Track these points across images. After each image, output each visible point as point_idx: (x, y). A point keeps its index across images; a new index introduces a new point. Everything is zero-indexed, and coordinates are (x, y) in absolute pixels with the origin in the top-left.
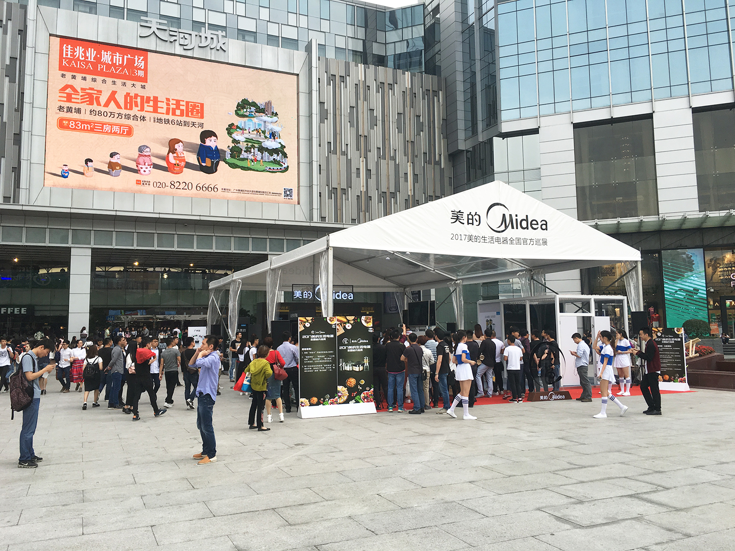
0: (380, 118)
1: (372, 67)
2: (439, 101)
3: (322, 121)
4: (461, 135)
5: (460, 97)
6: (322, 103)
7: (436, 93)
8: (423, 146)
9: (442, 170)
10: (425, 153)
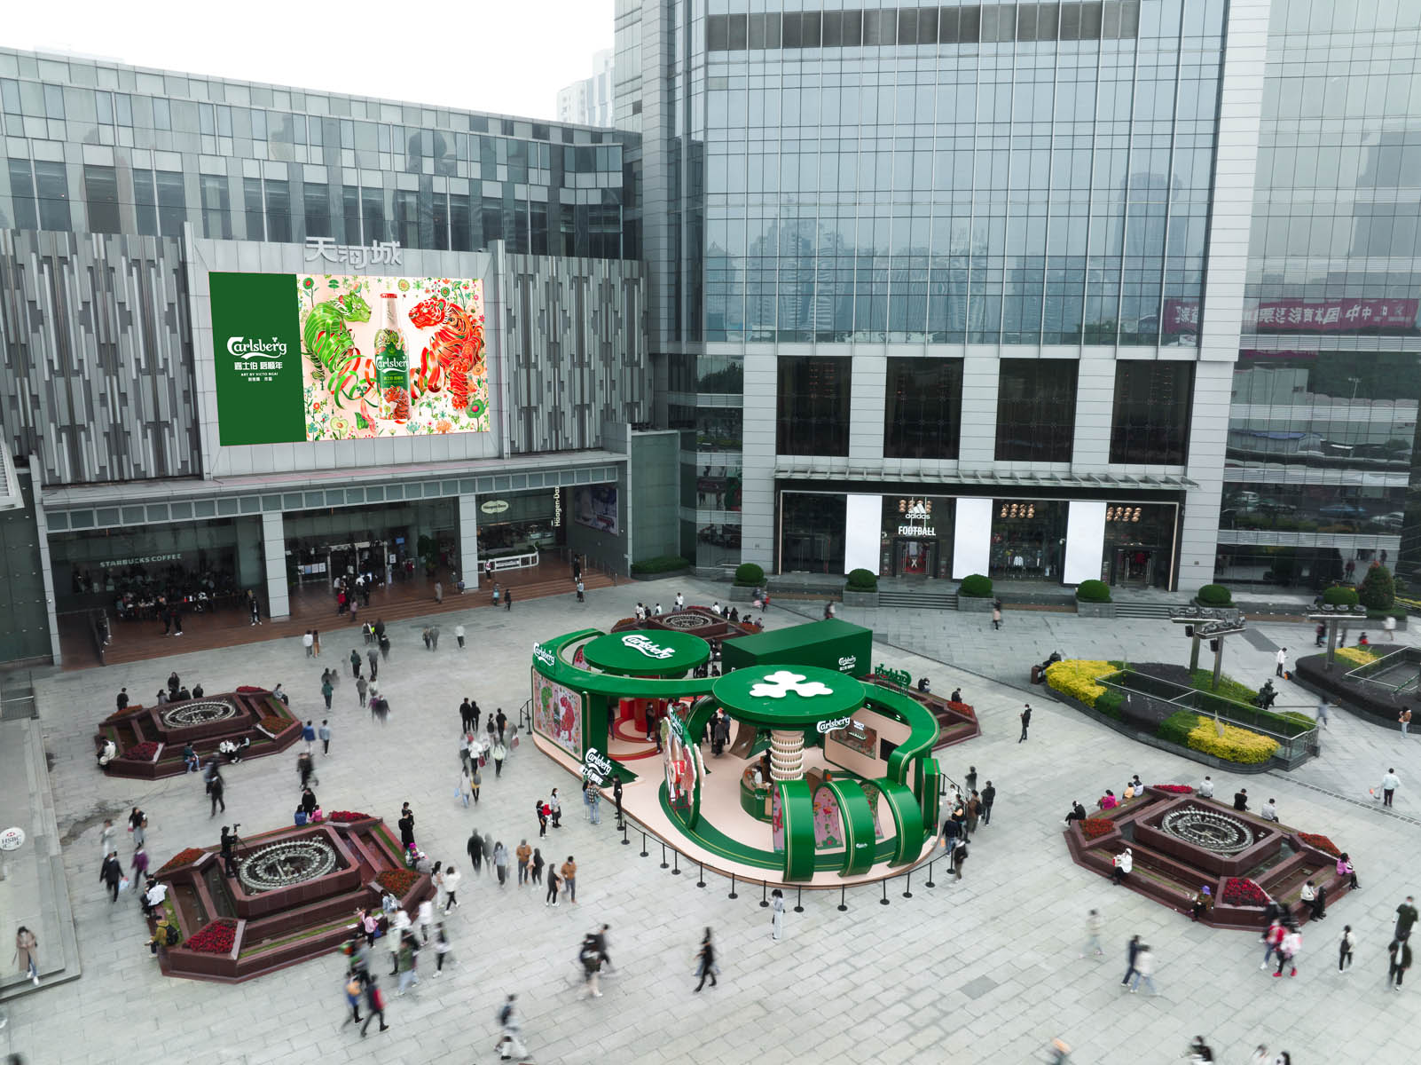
0: (573, 319)
1: (564, 259)
2: (639, 290)
3: (509, 332)
4: (664, 336)
5: (664, 291)
6: (509, 310)
7: (637, 281)
8: (620, 346)
9: (641, 372)
10: (623, 355)
